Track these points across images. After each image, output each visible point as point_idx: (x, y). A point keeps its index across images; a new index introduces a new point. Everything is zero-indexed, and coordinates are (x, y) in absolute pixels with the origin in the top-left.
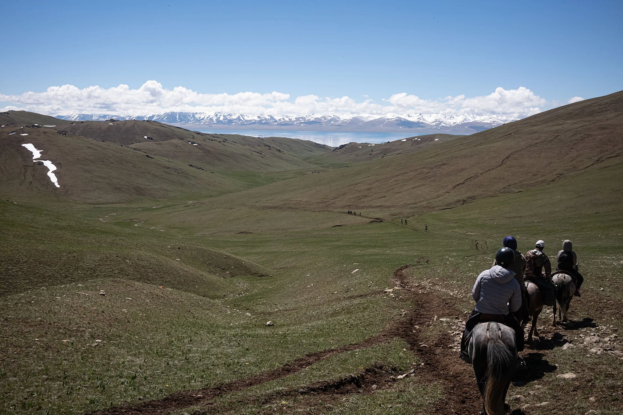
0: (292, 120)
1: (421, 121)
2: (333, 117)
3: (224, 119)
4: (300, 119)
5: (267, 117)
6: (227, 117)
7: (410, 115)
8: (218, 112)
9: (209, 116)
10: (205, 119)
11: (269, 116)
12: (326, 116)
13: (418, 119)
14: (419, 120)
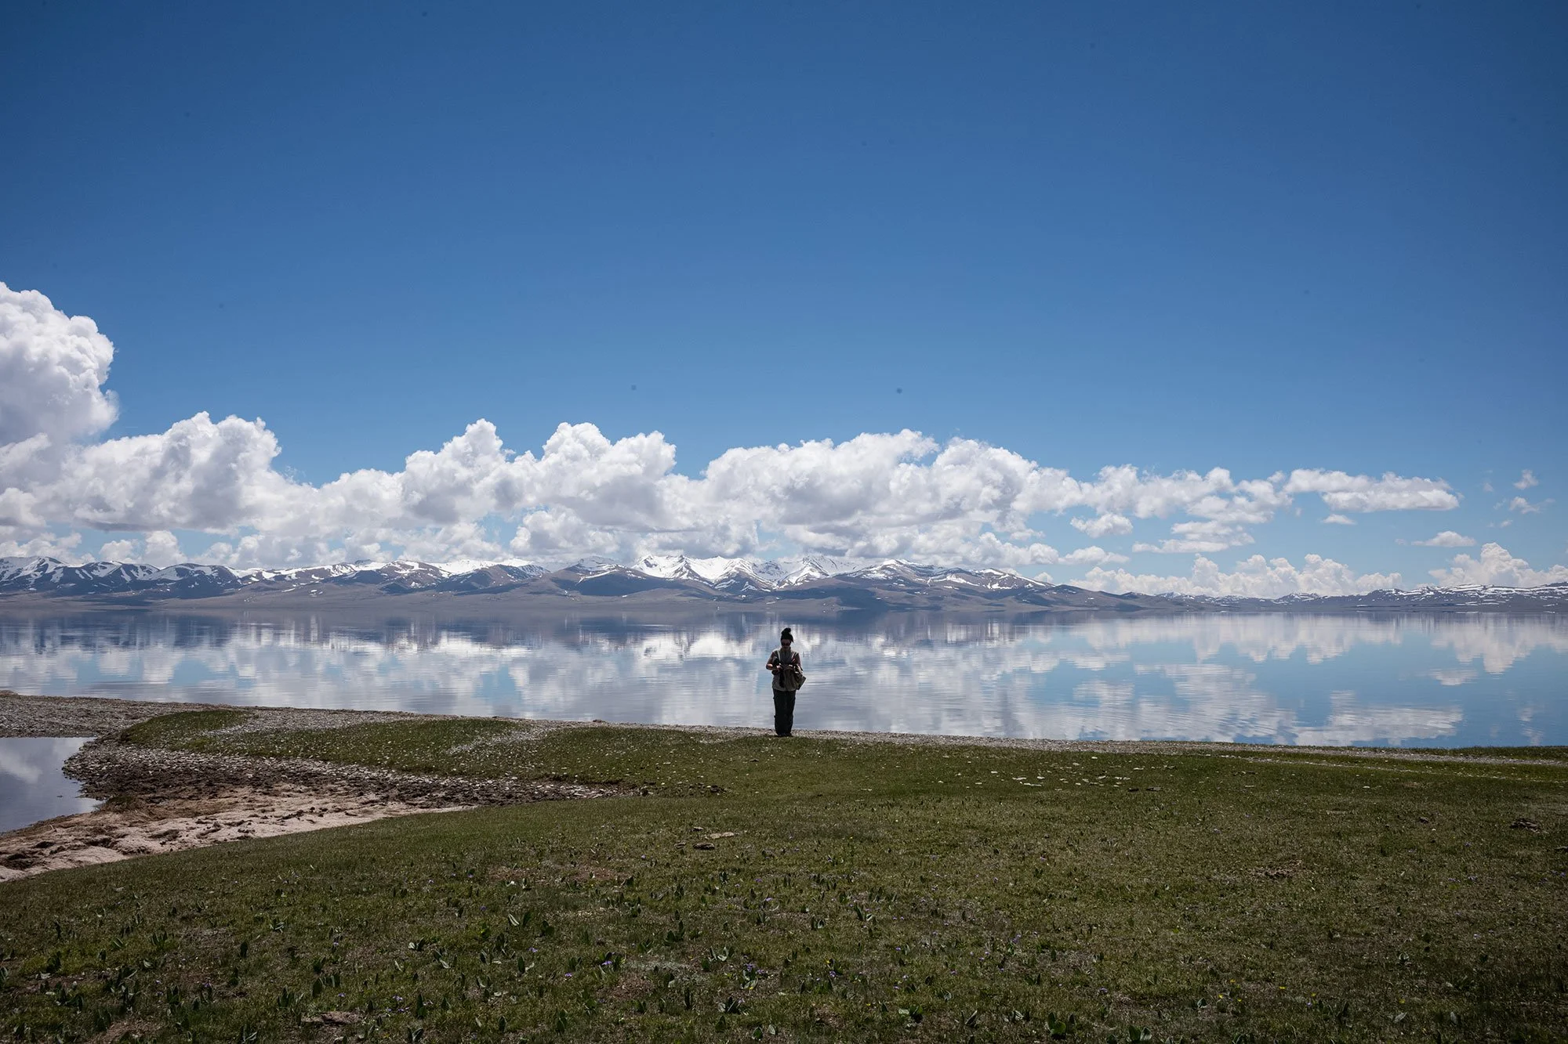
0: (287, 578)
1: (684, 577)
2: (417, 567)
3: (62, 580)
4: (313, 576)
5: (208, 572)
6: (77, 572)
7: (651, 562)
8: (51, 560)
9: (19, 571)
10: (4, 579)
11: (214, 568)
12: (397, 566)
13: (676, 572)
14: (678, 574)
